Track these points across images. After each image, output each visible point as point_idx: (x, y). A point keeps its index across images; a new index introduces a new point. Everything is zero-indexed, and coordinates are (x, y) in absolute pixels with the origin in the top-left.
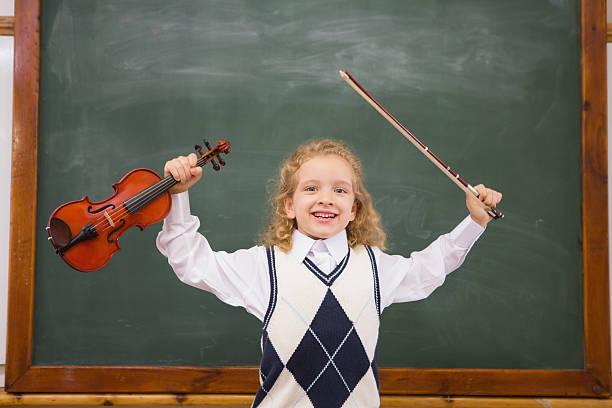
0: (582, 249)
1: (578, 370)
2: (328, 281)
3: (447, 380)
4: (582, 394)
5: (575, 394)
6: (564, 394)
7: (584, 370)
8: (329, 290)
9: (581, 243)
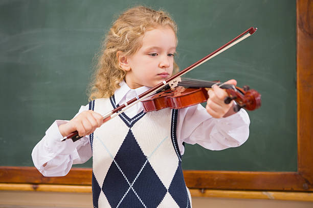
0: (296, 88)
1: (293, 173)
2: (130, 123)
3: (200, 178)
4: (295, 189)
5: (290, 189)
6: (282, 189)
7: (297, 173)
8: (130, 131)
9: (296, 83)
